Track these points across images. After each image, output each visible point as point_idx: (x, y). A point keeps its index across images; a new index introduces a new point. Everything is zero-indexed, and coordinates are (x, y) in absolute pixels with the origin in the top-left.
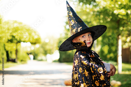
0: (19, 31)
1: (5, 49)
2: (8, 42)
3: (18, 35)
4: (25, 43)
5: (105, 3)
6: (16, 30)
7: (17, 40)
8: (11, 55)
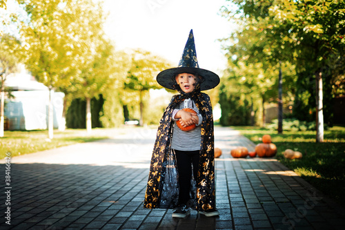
0: (145, 69)
1: (121, 102)
2: (125, 88)
3: (142, 76)
4: (156, 90)
5: (285, 14)
6: (138, 66)
7: (140, 84)
8: (134, 112)
